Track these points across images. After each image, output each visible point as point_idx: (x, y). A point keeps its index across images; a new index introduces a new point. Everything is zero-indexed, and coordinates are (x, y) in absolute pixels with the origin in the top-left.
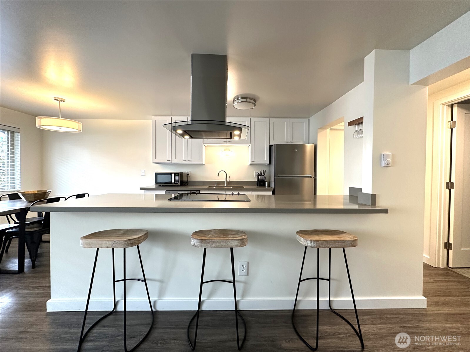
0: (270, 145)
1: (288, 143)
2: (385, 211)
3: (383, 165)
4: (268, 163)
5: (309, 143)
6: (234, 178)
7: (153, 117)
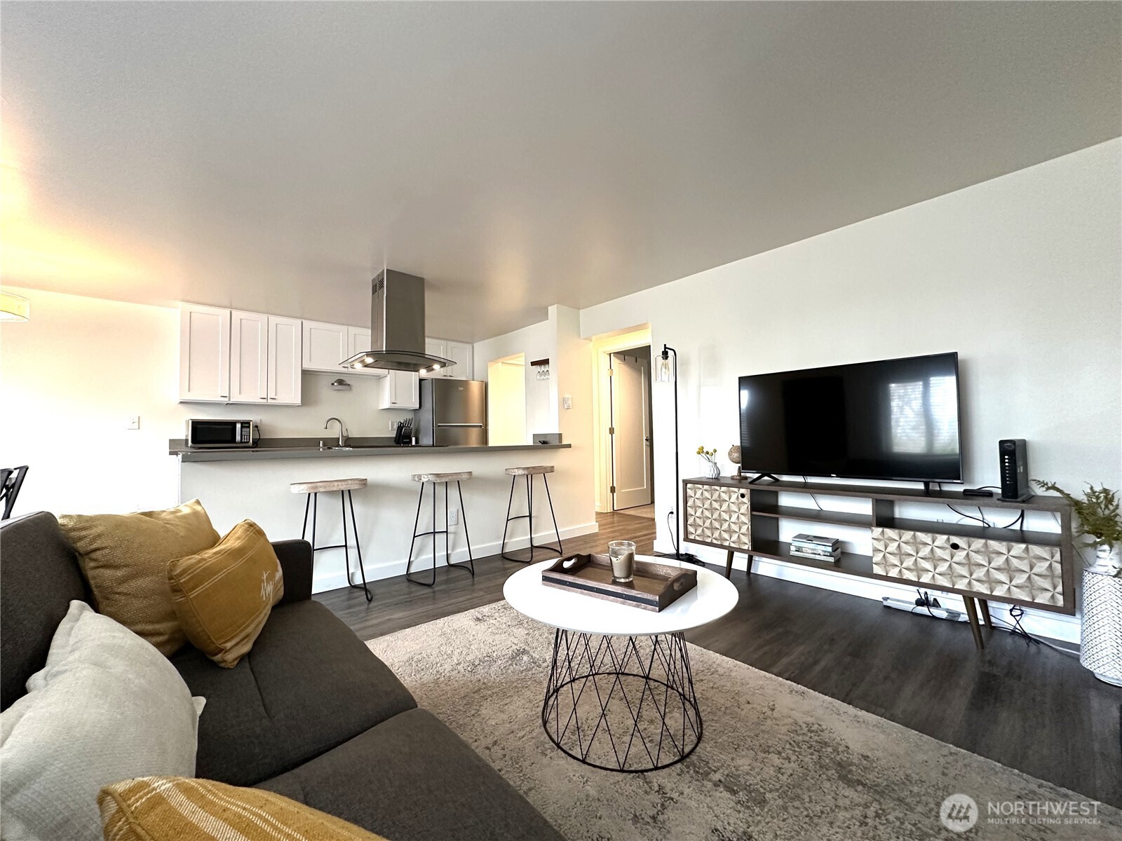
0: (420, 379)
1: (445, 378)
2: (569, 446)
3: (566, 407)
4: (418, 406)
5: (473, 380)
6: (355, 433)
7: (180, 304)
